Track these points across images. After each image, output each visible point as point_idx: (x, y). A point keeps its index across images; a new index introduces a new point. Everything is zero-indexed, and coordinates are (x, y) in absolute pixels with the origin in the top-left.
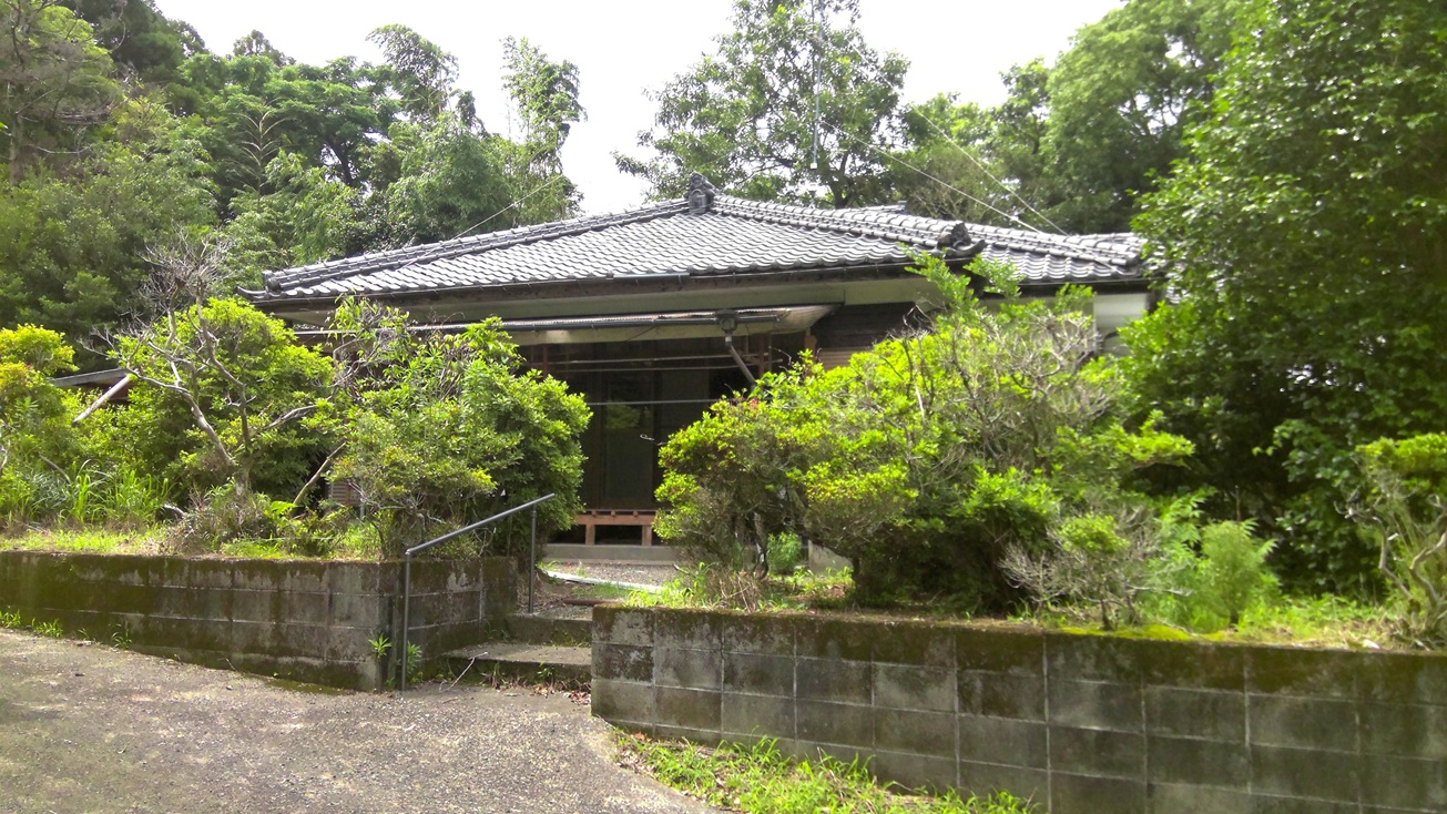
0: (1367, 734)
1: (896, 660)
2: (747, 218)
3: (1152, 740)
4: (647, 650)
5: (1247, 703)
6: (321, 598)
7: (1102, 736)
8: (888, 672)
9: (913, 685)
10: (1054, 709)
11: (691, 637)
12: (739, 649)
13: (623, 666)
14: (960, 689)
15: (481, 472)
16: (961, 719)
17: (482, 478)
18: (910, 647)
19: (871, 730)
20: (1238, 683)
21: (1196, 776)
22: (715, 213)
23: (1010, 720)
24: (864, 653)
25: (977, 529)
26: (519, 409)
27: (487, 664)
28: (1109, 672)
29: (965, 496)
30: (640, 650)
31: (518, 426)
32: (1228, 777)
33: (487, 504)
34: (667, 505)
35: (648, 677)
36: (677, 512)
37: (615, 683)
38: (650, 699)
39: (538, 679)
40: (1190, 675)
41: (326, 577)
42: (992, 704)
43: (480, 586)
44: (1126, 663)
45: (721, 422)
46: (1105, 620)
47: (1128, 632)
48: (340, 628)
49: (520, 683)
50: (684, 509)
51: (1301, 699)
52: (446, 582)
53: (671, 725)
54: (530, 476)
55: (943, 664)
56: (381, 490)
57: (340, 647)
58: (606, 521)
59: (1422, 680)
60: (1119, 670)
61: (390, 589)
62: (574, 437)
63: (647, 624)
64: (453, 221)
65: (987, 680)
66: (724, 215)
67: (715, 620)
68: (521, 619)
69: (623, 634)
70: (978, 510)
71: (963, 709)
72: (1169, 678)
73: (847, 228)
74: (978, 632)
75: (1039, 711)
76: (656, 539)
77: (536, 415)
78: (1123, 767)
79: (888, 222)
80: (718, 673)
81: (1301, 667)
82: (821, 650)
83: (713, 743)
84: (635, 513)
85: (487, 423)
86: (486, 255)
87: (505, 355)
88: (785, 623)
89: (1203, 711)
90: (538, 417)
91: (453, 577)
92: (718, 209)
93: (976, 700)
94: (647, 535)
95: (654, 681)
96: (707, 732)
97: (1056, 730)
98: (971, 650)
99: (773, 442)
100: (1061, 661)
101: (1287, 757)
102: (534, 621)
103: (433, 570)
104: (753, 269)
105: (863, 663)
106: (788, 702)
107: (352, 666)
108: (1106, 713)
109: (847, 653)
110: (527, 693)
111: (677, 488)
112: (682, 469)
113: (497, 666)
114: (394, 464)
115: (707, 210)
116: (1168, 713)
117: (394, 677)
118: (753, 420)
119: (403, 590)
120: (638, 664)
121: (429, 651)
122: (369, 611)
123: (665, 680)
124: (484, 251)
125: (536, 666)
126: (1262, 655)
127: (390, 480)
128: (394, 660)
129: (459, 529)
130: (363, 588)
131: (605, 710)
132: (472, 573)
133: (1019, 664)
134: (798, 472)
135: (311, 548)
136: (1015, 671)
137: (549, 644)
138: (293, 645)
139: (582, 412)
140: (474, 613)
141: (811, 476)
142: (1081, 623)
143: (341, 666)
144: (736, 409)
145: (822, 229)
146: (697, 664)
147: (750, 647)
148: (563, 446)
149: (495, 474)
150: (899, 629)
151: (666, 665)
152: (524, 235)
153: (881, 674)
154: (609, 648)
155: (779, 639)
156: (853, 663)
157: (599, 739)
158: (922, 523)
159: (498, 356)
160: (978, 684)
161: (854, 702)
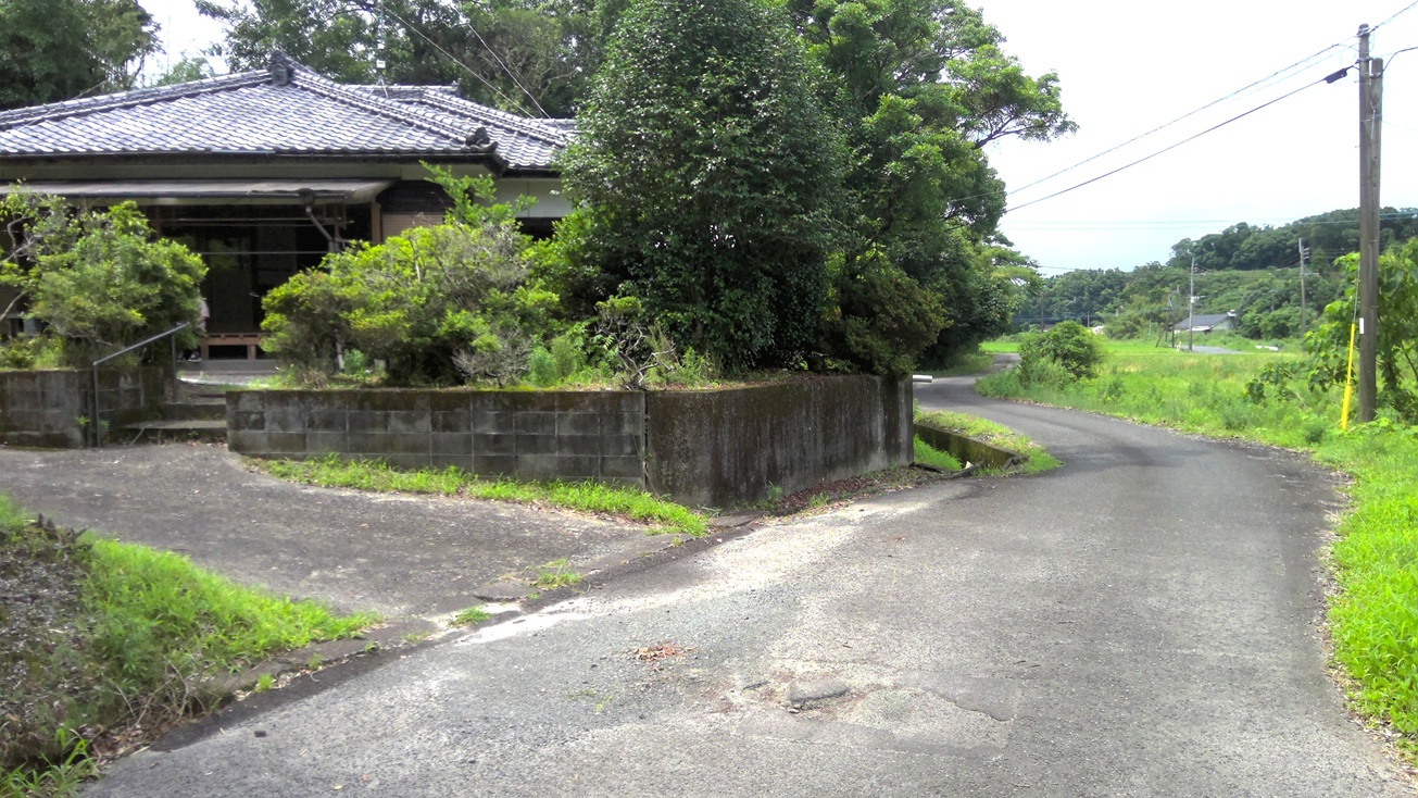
0: (602, 426)
1: (400, 409)
2: (324, 96)
3: (518, 436)
4: (261, 413)
5: (556, 417)
6: (35, 394)
7: (496, 436)
8: (396, 415)
9: (409, 421)
10: (475, 426)
11: (288, 404)
12: (316, 409)
13: (247, 423)
14: (432, 421)
15: (134, 311)
16: (433, 436)
17: (135, 315)
18: (407, 403)
19: (388, 445)
20: (552, 408)
21: (535, 450)
22: (296, 86)
23: (456, 434)
24: (384, 408)
25: (445, 342)
26: (156, 268)
27: (153, 431)
28: (500, 408)
29: (440, 326)
30: (257, 413)
31: (156, 279)
32: (548, 450)
33: (139, 332)
34: (268, 333)
35: (263, 428)
36: (276, 336)
37: (242, 432)
38: (264, 440)
39: (188, 438)
40: (533, 406)
41: (38, 380)
42: (447, 427)
43: (140, 385)
44: (507, 403)
45: (299, 285)
46: (500, 384)
47: (509, 388)
48: (51, 412)
49: (177, 441)
50: (280, 334)
51: (577, 413)
52: (118, 384)
53: (278, 452)
54: (166, 312)
55: (423, 409)
56: (72, 325)
57: (52, 423)
58: (217, 342)
59: (623, 402)
60: (504, 406)
61: (84, 386)
62: (195, 285)
63: (261, 399)
64: (26, 55)
65: (445, 415)
66: (303, 89)
67: (302, 395)
68: (170, 406)
69: (245, 405)
70: (447, 333)
71: (433, 430)
72: (525, 407)
73: (403, 118)
74: (440, 393)
75: (469, 428)
76: (260, 353)
77: (169, 271)
78: (504, 450)
79: (433, 118)
80: (304, 423)
81: (578, 399)
82: (361, 407)
83: (301, 459)
84: (241, 335)
85: (133, 277)
86: (90, 118)
87: (141, 229)
88: (341, 394)
89: (540, 422)
90: (170, 273)
91: (122, 379)
92: (297, 82)
93: (440, 425)
94: (253, 350)
95: (266, 430)
96: (298, 454)
97: (478, 436)
98: (438, 402)
99: (332, 297)
100: (478, 403)
101: (571, 438)
102: (180, 406)
103: (111, 375)
104: (327, 151)
105: (383, 412)
106: (344, 436)
107: (64, 435)
108: (499, 426)
109: (375, 407)
110: (183, 446)
111: (275, 323)
112: (279, 310)
113: (160, 432)
114: (79, 308)
115: (289, 83)
116: (524, 424)
117: (92, 439)
118: (319, 285)
119: (93, 387)
120: (256, 422)
121: (112, 424)
122: (74, 401)
123: (273, 429)
124: (86, 114)
125: (187, 430)
126: (563, 395)
127: (78, 319)
128: (91, 430)
129: (125, 350)
130: (67, 386)
131: (237, 447)
132: (135, 376)
133: (459, 406)
134: (346, 313)
135: (19, 363)
136: (458, 410)
137: (191, 420)
138: (17, 424)
139: (200, 267)
140: (137, 401)
141: (353, 316)
142: (488, 386)
143: (55, 435)
144: (308, 278)
145: (384, 115)
146: (291, 419)
147: (322, 408)
148: (188, 292)
149: (143, 311)
150: (401, 394)
151: (273, 420)
152: (122, 100)
153: (393, 416)
154: (238, 414)
155: (338, 403)
156: (378, 413)
157: (235, 461)
158: (418, 340)
159: (135, 229)
160: (441, 418)
161: (379, 432)
